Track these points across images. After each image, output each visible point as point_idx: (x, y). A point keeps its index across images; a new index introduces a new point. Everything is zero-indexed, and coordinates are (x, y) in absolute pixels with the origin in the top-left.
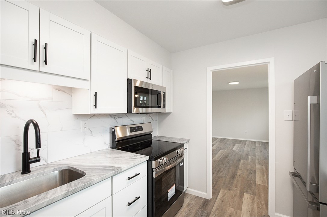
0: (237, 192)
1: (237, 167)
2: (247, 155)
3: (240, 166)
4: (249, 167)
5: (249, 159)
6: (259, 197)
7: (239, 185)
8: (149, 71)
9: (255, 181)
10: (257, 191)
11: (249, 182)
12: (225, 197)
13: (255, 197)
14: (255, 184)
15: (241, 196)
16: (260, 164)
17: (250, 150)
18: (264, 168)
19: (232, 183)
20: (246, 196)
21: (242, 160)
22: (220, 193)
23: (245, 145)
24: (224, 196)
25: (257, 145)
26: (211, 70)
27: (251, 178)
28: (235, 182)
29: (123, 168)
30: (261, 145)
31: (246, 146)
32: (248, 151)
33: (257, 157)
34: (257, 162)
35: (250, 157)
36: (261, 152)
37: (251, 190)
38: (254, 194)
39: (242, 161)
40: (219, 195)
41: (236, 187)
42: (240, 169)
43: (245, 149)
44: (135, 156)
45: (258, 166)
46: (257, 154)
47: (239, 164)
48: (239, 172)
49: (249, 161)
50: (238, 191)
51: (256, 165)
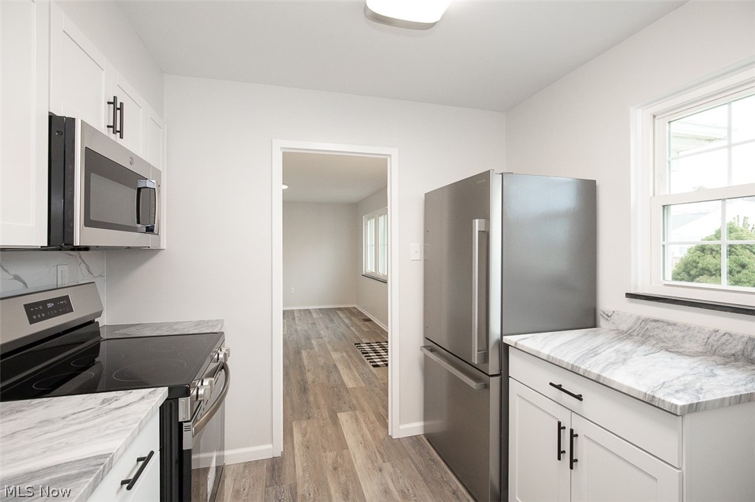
0: (324, 415)
1: (300, 366)
2: (308, 338)
3: (306, 362)
4: (322, 361)
5: (315, 346)
6: (363, 411)
7: (322, 402)
8: (117, 107)
9: (343, 383)
10: (355, 402)
11: (335, 389)
12: (307, 436)
13: (357, 412)
14: (347, 389)
15: (335, 421)
16: (336, 350)
17: (309, 329)
18: (345, 356)
19: (307, 402)
20: (343, 417)
21: (302, 351)
22: (294, 433)
23: (294, 319)
24: (304, 435)
25: (315, 315)
26: (282, 148)
27: (335, 381)
28: (312, 398)
29: (114, 451)
30: (321, 316)
31: (297, 322)
32: (306, 331)
33: (326, 339)
34: (329, 348)
35: (314, 342)
36: (327, 328)
37: (345, 403)
38: (353, 408)
39: (304, 353)
40: (295, 437)
41: (318, 408)
42: (308, 370)
43: (299, 328)
44: (103, 402)
45: (335, 356)
46: (322, 332)
47: (301, 359)
48: (310, 377)
49: (316, 349)
50: (326, 414)
51: (331, 353)
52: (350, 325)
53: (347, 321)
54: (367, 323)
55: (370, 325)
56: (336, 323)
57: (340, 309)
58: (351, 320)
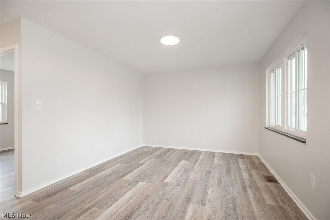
52: (247, 183)
53: (245, 176)
54: (270, 184)
55: (274, 189)
56: (233, 176)
57: (242, 156)
58: (250, 175)
